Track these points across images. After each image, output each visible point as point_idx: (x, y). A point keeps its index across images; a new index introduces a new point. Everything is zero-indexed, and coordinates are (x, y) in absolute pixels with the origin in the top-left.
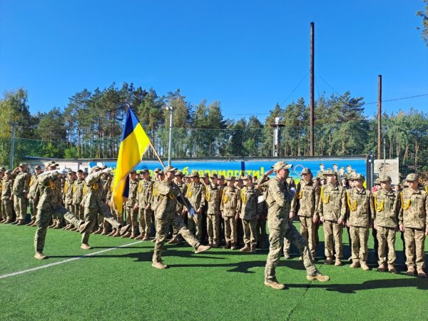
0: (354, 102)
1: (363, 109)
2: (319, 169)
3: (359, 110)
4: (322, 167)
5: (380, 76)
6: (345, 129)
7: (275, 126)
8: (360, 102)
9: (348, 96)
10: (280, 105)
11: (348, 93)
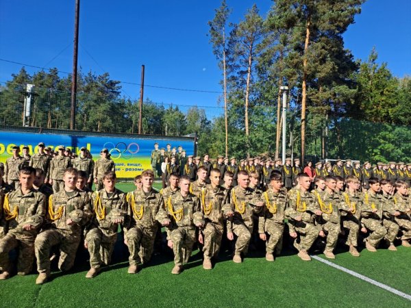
0: (112, 84)
1: (118, 93)
2: (154, 148)
3: (115, 92)
4: (157, 146)
5: (143, 66)
6: (104, 108)
7: (27, 94)
8: (117, 85)
9: (107, 78)
10: (26, 70)
11: (107, 75)
